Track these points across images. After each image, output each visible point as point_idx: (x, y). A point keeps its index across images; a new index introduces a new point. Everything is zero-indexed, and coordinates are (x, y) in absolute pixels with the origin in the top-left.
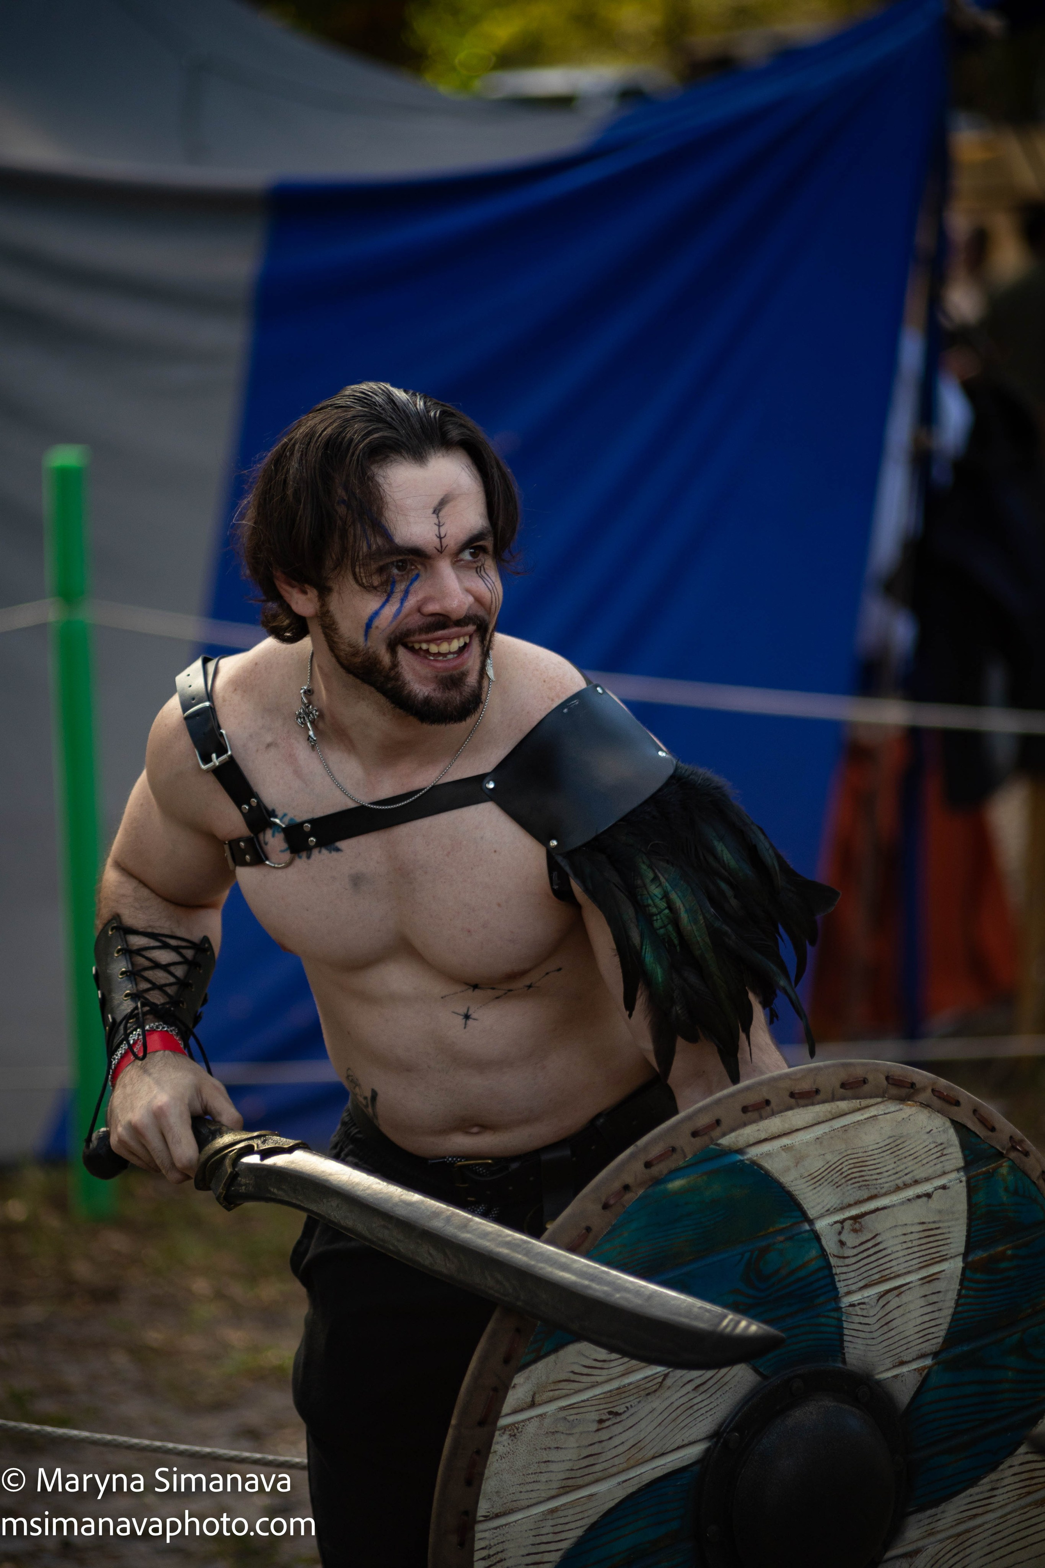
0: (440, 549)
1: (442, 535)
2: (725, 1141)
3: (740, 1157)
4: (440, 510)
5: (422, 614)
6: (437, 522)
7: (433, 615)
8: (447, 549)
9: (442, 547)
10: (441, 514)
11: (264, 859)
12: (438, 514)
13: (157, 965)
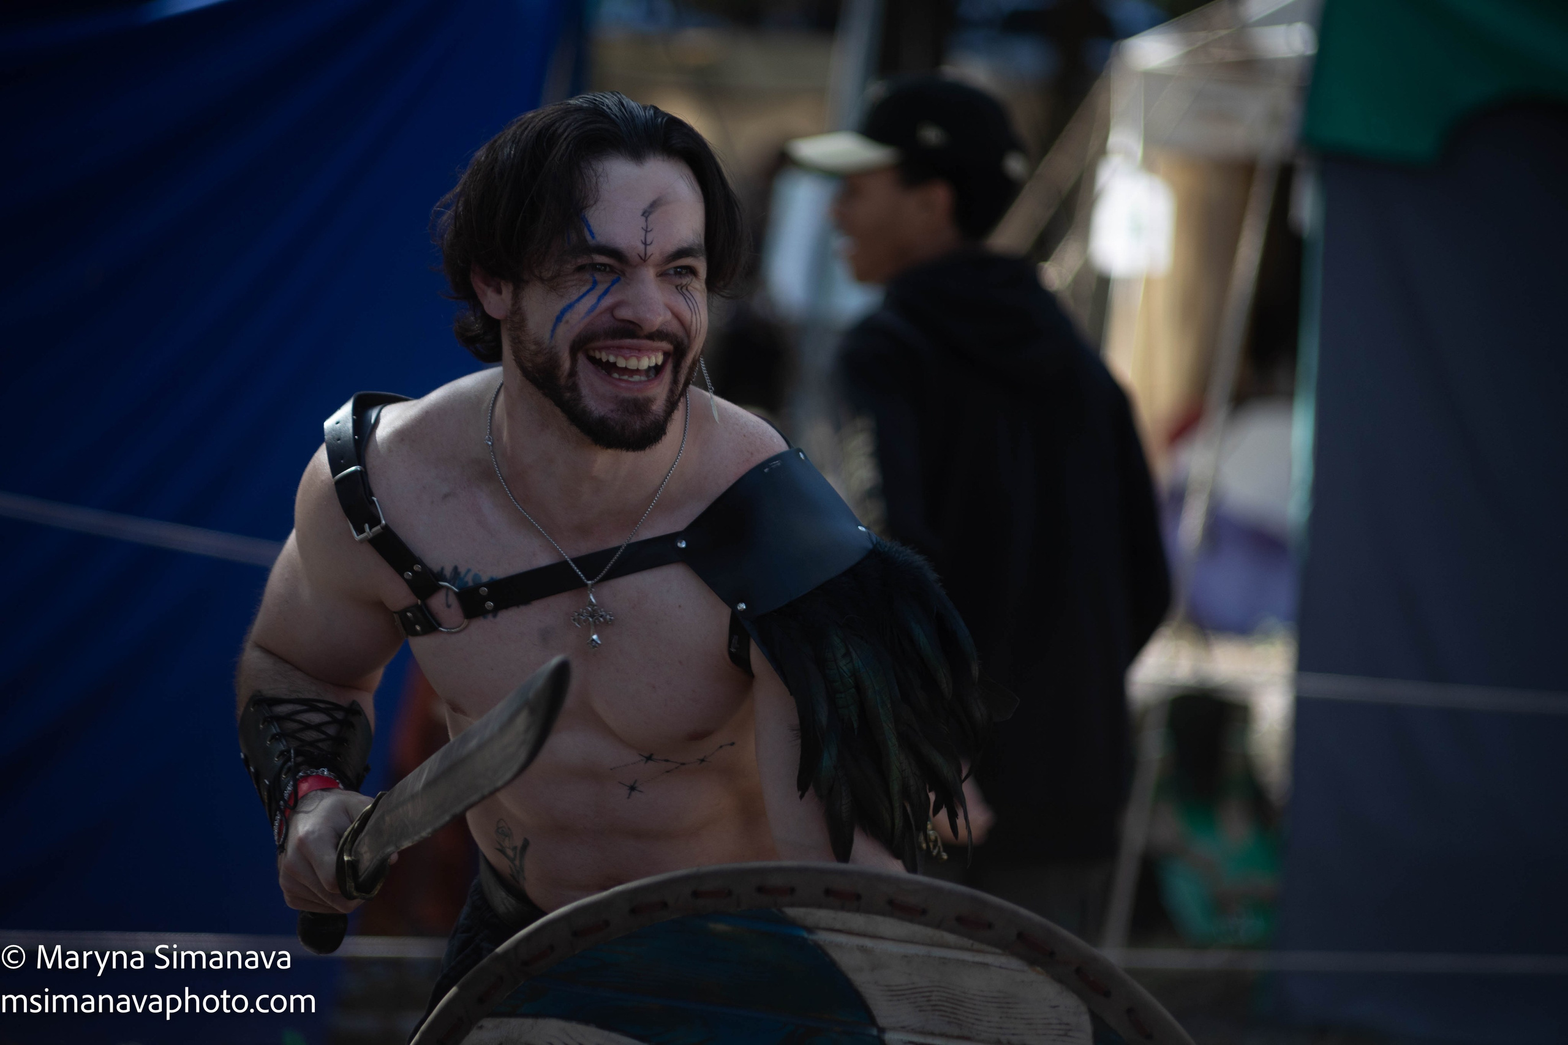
0: (643, 256)
1: (648, 242)
2: (792, 912)
3: (805, 934)
4: (650, 213)
5: (613, 316)
6: (645, 227)
7: (623, 321)
8: (652, 258)
9: (646, 254)
10: (651, 218)
11: (437, 627)
12: (647, 218)
13: (308, 727)
